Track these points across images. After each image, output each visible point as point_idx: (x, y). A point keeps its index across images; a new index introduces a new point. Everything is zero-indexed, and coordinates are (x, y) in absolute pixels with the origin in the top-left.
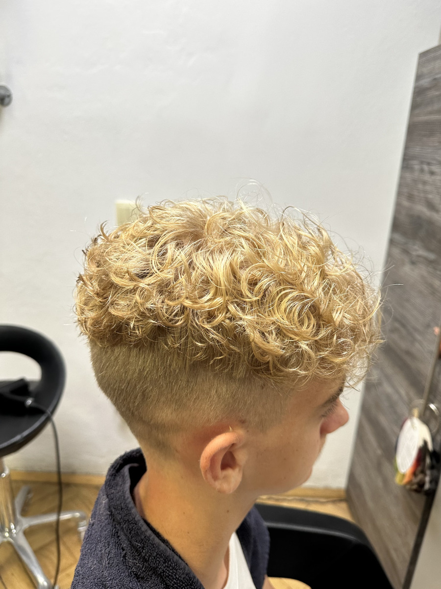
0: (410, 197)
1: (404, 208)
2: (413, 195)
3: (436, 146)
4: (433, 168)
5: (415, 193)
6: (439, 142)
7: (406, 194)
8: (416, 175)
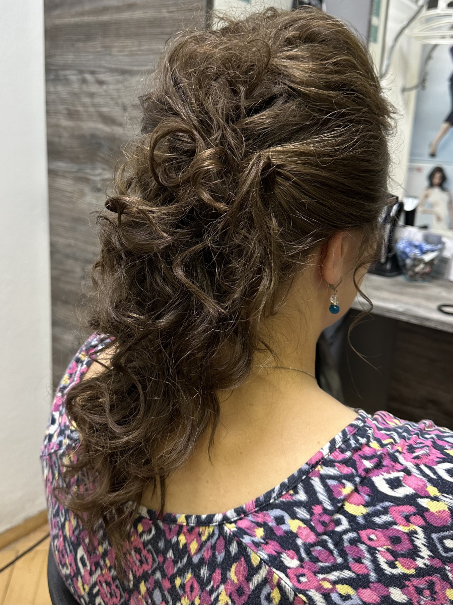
0: (72, 114)
1: (65, 128)
2: (77, 111)
3: (99, 52)
4: (102, 77)
5: (80, 109)
6: (103, 47)
7: (65, 112)
8: (76, 87)
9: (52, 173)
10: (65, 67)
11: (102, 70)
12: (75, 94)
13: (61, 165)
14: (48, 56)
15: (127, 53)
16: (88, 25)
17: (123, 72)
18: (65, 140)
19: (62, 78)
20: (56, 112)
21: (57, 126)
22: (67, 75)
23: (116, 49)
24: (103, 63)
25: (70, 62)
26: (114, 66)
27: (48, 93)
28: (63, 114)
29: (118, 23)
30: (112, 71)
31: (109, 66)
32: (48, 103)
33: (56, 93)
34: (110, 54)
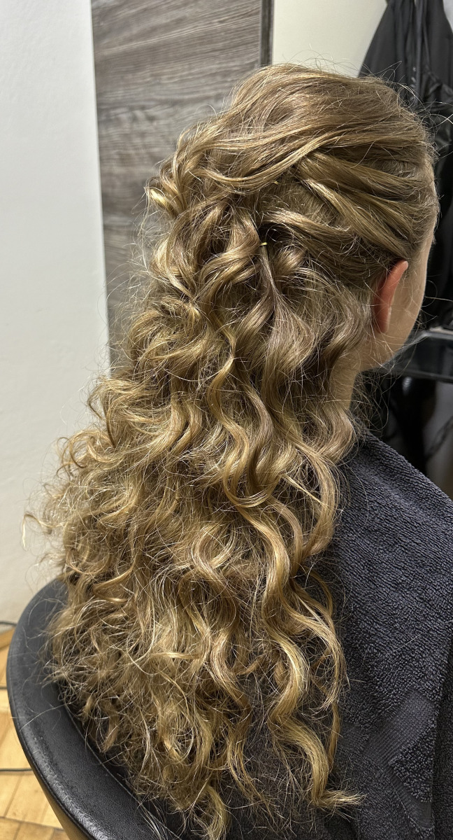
1: (118, 176)
2: (129, 155)
3: (148, 82)
4: (152, 112)
5: (132, 152)
6: (152, 75)
7: (117, 157)
8: (126, 127)
9: (107, 229)
10: (116, 105)
11: (152, 103)
12: (126, 136)
13: (116, 219)
14: (99, 94)
15: (176, 80)
16: (136, 52)
17: (174, 103)
18: (118, 191)
19: (113, 117)
20: (109, 159)
21: (110, 174)
22: (118, 114)
23: (165, 77)
24: (153, 95)
25: (120, 98)
26: (163, 98)
27: (100, 137)
28: (115, 159)
29: (166, 44)
30: (162, 103)
31: (158, 97)
32: (101, 149)
33: (109, 136)
34: (159, 84)
